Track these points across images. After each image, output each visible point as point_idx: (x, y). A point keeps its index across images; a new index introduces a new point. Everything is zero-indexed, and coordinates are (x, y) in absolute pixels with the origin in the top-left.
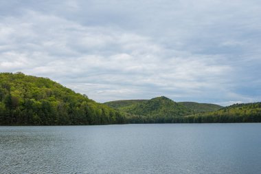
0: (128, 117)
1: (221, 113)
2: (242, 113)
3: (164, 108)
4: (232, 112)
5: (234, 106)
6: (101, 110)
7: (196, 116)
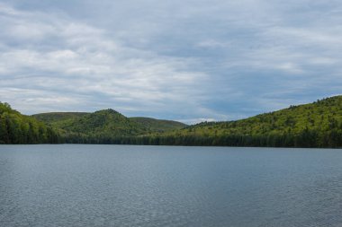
0: (63, 135)
2: (212, 133)
5: (202, 125)
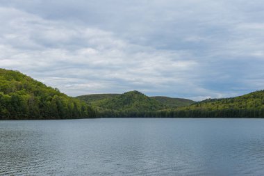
1: (193, 108)
2: (214, 108)
3: (136, 103)
4: (204, 107)
5: (206, 101)
6: (73, 104)
7: (169, 110)
